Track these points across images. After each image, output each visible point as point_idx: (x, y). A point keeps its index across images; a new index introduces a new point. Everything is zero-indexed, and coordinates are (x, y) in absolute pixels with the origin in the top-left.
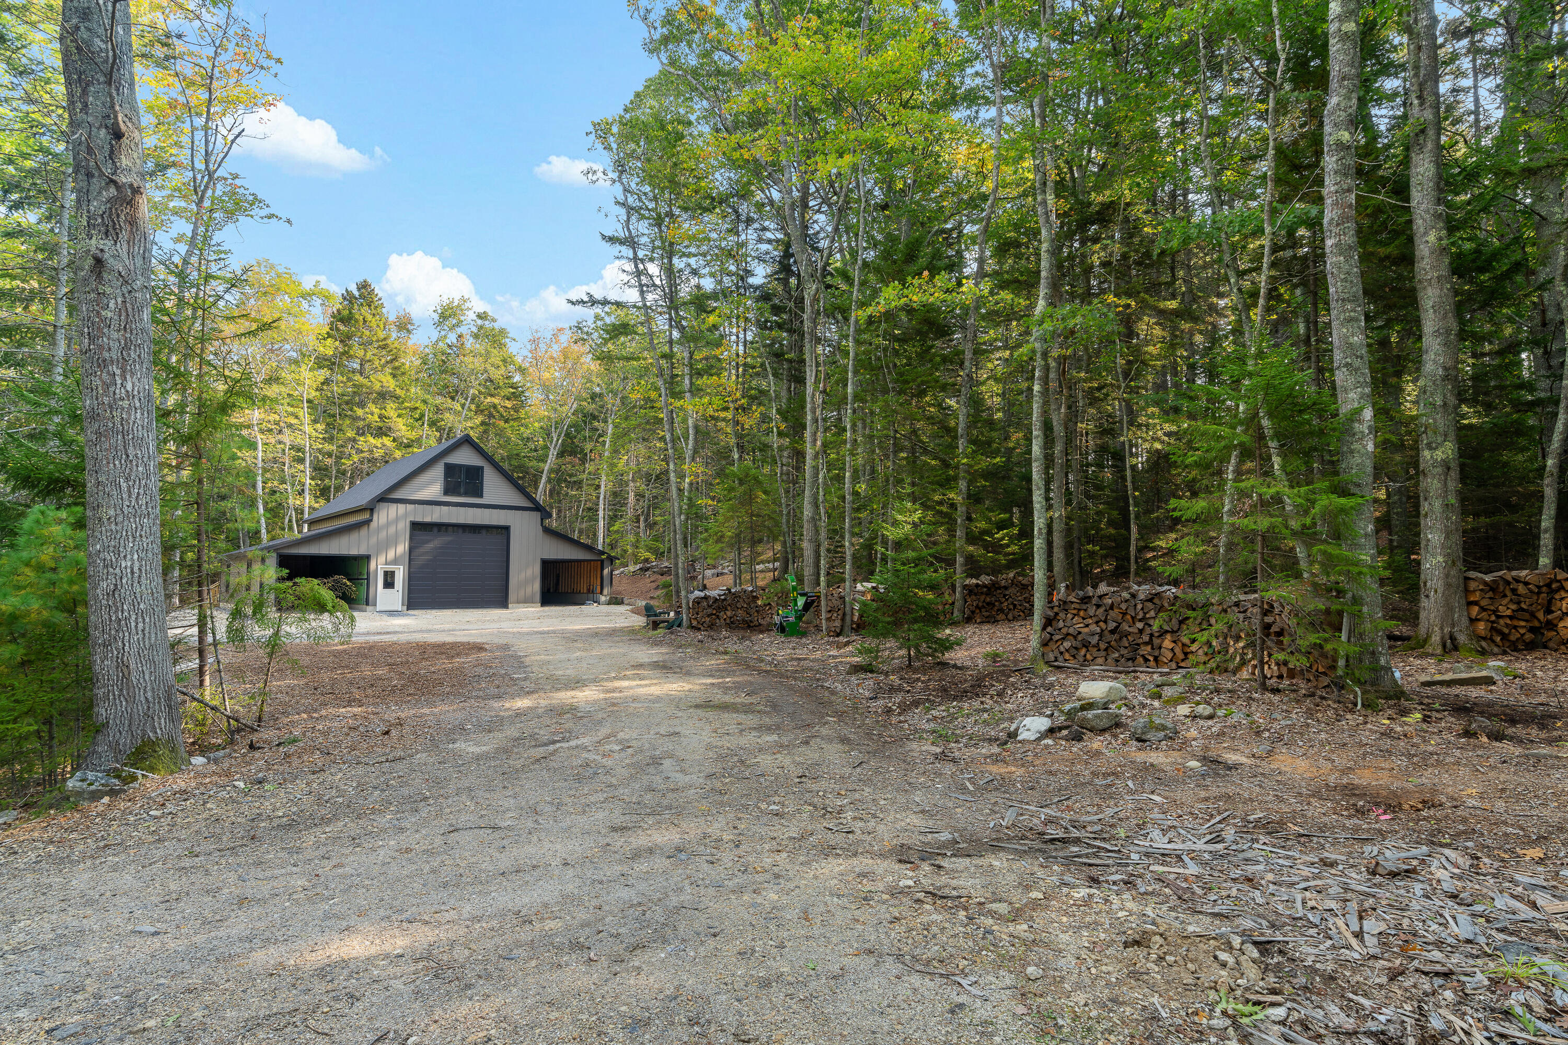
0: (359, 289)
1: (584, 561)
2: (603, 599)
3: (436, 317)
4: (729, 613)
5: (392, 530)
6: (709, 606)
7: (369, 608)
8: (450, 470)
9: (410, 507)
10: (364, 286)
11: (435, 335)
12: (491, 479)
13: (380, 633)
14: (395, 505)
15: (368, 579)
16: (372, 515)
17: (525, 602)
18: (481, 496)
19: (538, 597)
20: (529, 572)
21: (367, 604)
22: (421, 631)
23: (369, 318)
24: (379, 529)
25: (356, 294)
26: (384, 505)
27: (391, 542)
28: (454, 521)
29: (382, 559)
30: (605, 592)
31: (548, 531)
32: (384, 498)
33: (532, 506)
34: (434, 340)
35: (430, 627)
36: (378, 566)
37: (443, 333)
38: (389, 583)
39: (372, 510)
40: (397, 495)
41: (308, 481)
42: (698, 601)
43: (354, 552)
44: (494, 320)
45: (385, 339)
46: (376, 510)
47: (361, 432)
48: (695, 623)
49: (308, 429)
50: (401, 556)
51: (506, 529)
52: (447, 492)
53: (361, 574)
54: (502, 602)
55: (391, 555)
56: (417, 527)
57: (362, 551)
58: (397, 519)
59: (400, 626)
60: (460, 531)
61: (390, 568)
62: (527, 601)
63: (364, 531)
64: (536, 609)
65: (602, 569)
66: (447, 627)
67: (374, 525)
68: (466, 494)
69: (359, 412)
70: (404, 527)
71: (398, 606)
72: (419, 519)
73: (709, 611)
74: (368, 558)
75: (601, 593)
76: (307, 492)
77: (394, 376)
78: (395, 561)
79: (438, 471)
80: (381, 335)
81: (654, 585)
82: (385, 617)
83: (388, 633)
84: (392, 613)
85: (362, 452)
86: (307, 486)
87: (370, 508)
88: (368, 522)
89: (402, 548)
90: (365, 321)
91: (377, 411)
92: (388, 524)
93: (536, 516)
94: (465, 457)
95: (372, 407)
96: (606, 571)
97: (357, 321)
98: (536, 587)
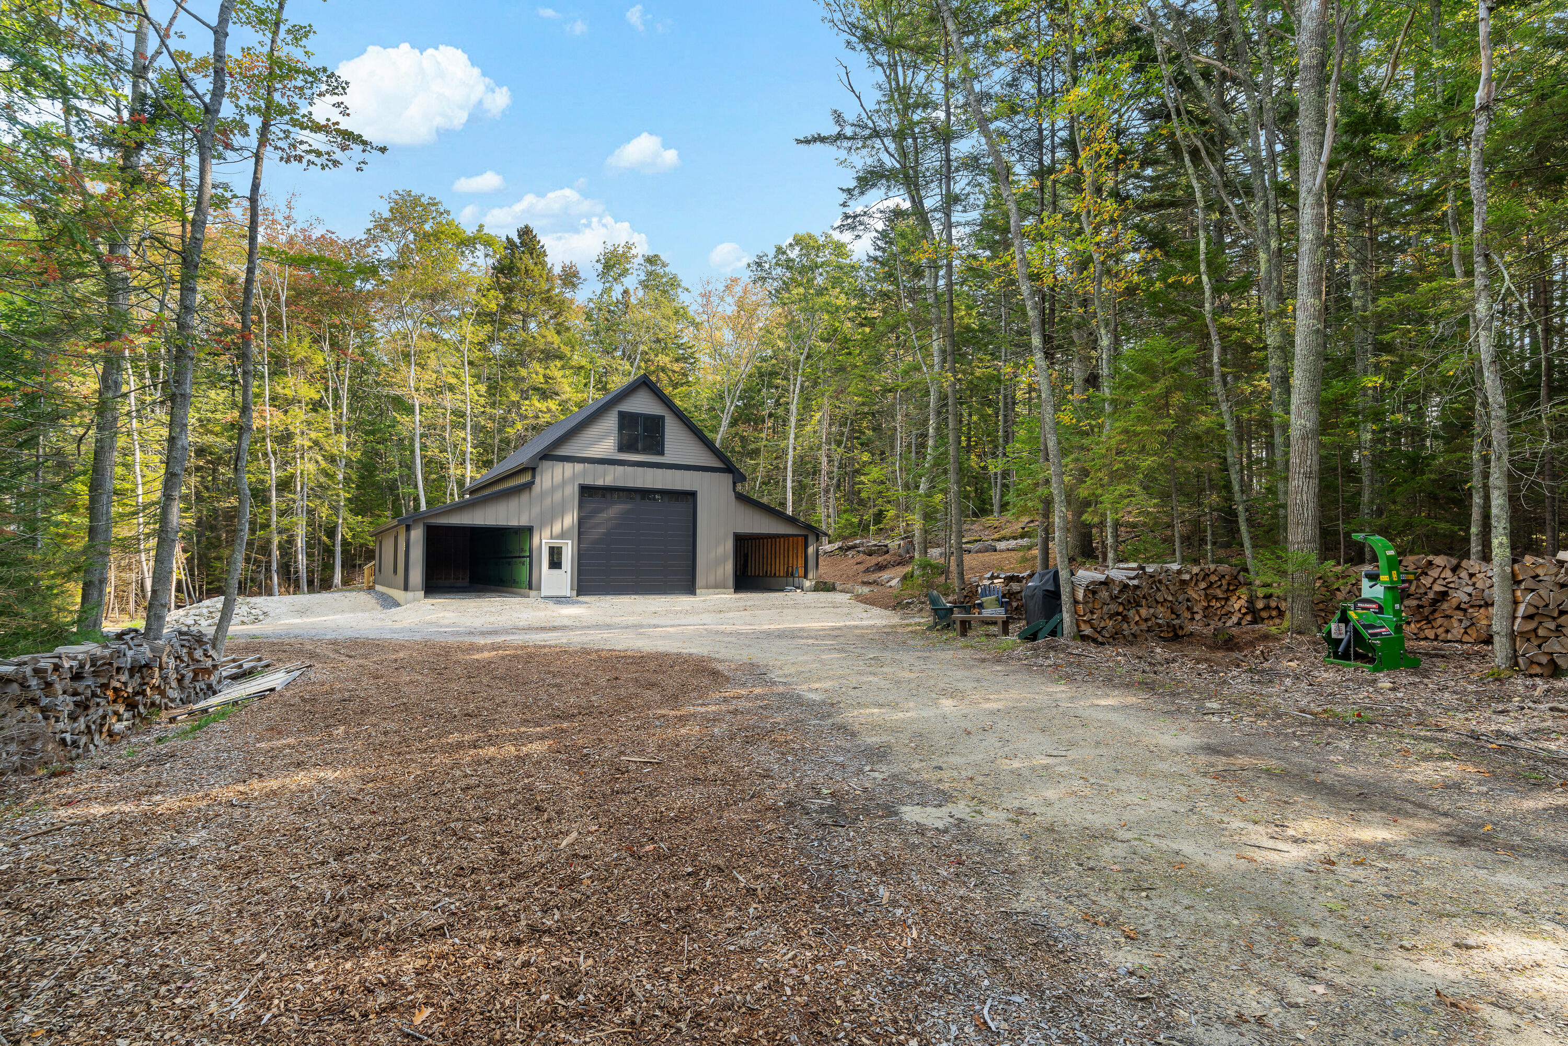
0: (520, 236)
1: (783, 536)
2: (807, 584)
3: (600, 267)
4: (1144, 612)
5: (558, 496)
6: (1114, 598)
7: (533, 593)
8: (627, 421)
9: (579, 467)
10: (525, 232)
11: (599, 288)
12: (673, 433)
13: (543, 629)
14: (561, 464)
15: (530, 557)
16: (534, 477)
17: (716, 587)
18: (662, 453)
19: (731, 581)
20: (720, 550)
21: (530, 588)
22: (597, 626)
23: (532, 267)
24: (542, 495)
25: (517, 241)
26: (547, 464)
27: (557, 512)
28: (630, 484)
29: (546, 533)
30: (810, 576)
31: (742, 498)
32: (547, 456)
33: (722, 466)
34: (598, 292)
35: (608, 620)
36: (542, 541)
37: (607, 285)
38: (555, 563)
39: (534, 470)
40: (564, 451)
41: (470, 449)
42: (1092, 590)
43: (514, 523)
44: (664, 265)
45: (549, 291)
46: (538, 470)
47: (525, 395)
48: (1088, 631)
49: (469, 390)
50: (569, 530)
51: (692, 495)
52: (622, 448)
53: (523, 550)
54: (690, 588)
55: (557, 528)
56: (587, 492)
57: (524, 521)
58: (564, 483)
59: (569, 617)
60: (638, 497)
61: (556, 543)
62: (718, 586)
63: (525, 497)
64: (728, 597)
65: (806, 547)
66: (632, 620)
67: (536, 488)
68: (647, 450)
69: (523, 372)
70: (572, 492)
71: (566, 590)
72: (589, 481)
73: (1114, 607)
74: (530, 530)
75: (806, 576)
76: (468, 462)
77: (558, 333)
78: (563, 535)
79: (610, 423)
80: (545, 286)
81: (862, 568)
82: (551, 605)
83: (554, 629)
84: (559, 600)
85: (526, 417)
86: (468, 456)
87: (531, 469)
88: (529, 486)
89: (570, 519)
90: (527, 271)
91: (541, 371)
92: (553, 489)
93: (727, 479)
94: (642, 404)
95: (536, 365)
96: (811, 550)
97: (519, 270)
98: (728, 569)
